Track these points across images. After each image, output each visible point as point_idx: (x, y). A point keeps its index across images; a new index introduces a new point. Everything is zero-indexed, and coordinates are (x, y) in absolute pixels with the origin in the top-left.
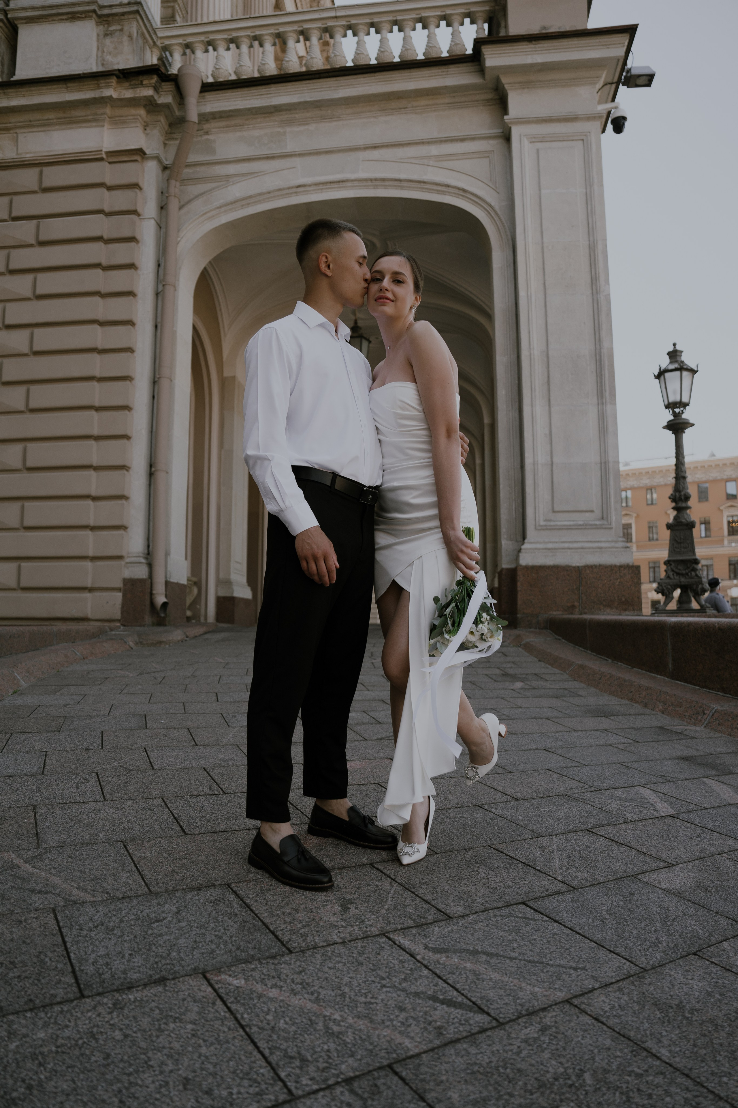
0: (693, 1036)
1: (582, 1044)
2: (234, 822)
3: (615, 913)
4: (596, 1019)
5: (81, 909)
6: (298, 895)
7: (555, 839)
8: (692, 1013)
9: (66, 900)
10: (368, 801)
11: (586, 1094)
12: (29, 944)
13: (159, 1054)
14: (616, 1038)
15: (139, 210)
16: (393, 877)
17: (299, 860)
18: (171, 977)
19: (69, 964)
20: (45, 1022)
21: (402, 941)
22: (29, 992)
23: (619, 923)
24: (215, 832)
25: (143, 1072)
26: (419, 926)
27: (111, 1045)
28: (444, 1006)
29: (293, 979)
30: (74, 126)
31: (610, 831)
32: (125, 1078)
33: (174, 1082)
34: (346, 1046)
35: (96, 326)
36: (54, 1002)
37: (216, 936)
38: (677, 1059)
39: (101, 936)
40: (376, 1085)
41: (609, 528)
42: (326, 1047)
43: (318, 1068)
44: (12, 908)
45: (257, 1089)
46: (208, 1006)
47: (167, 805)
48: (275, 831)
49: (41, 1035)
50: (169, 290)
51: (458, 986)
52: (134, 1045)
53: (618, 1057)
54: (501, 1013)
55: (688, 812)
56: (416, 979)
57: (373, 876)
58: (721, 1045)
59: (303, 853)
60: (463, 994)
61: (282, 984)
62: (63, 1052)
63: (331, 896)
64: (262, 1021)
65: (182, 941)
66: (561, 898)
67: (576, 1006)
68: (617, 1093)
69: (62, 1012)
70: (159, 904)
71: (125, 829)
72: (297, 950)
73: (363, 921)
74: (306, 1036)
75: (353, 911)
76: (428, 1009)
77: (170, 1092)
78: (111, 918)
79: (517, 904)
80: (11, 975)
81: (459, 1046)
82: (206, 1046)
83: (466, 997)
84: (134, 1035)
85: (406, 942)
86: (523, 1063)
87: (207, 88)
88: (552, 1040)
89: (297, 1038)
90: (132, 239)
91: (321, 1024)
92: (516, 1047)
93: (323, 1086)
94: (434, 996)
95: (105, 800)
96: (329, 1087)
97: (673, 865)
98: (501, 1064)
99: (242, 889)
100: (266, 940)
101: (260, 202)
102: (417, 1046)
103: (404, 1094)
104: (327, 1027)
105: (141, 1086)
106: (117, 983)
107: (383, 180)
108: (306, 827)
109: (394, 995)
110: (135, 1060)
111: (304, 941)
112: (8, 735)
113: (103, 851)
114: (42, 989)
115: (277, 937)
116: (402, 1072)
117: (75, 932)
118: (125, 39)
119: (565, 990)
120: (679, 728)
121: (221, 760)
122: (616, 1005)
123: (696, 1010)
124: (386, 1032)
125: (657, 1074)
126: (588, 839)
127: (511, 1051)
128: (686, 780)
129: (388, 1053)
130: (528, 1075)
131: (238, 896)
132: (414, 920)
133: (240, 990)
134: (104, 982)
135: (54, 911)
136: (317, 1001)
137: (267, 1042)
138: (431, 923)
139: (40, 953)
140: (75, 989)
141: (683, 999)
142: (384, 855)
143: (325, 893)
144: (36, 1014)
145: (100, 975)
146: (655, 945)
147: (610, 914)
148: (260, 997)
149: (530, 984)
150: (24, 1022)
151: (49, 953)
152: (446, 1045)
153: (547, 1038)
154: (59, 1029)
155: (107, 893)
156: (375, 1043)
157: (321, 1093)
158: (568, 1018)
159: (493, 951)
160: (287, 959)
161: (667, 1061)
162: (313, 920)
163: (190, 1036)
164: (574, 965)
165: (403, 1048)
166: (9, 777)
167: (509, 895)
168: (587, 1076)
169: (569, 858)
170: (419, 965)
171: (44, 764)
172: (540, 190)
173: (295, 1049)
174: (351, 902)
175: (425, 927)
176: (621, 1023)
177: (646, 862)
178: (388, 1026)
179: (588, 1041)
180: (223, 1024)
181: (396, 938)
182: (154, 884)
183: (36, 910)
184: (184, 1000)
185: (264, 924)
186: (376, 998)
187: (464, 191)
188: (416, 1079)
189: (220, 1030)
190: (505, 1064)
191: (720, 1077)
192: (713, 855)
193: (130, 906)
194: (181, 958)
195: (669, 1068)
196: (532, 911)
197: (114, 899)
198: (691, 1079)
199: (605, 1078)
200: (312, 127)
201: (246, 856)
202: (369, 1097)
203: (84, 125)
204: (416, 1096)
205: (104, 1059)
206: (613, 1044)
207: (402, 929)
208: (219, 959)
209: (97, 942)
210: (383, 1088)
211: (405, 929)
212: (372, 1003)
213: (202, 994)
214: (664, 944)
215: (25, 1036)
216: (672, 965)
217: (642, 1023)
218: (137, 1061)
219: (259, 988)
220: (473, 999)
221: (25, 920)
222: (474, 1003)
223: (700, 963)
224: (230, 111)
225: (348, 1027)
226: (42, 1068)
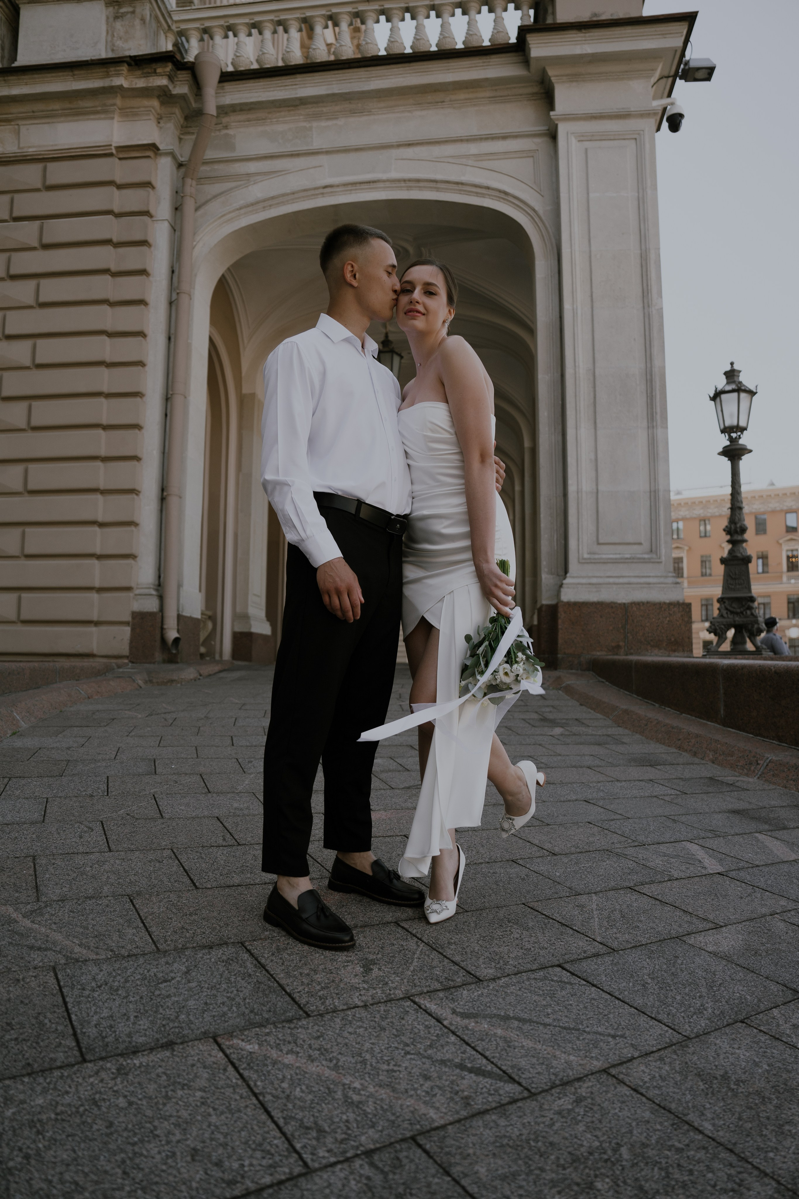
0: (738, 1109)
1: (619, 1116)
2: (249, 875)
3: (657, 977)
4: (635, 1090)
5: (84, 967)
6: (317, 955)
7: (594, 897)
8: (738, 1085)
9: (67, 958)
10: (394, 854)
11: (623, 1169)
12: (27, 1004)
13: (166, 1123)
14: (656, 1110)
15: (152, 211)
16: (420, 936)
17: (318, 918)
18: (179, 1041)
19: (70, 1026)
20: (44, 1088)
21: (428, 1005)
22: (27, 1055)
23: (662, 988)
24: (229, 886)
25: (149, 1142)
26: (446, 989)
27: (114, 1113)
28: (472, 1075)
29: (310, 1045)
30: (81, 117)
31: (654, 890)
32: (129, 1148)
33: (182, 1153)
34: (366, 1116)
35: (105, 338)
36: (54, 1066)
37: (228, 997)
38: (721, 1133)
39: (105, 996)
40: (398, 1158)
41: (658, 562)
42: (344, 1117)
43: (336, 1139)
44: (9, 966)
45: (270, 1161)
46: (219, 1073)
47: (177, 857)
48: (292, 886)
49: (40, 1101)
50: (184, 298)
51: (487, 1054)
52: (139, 1113)
53: (658, 1130)
54: (533, 1082)
55: (739, 869)
56: (442, 1046)
57: (398, 935)
58: (768, 1118)
59: (323, 910)
60: (492, 1063)
61: (298, 1049)
62: (63, 1120)
63: (352, 956)
64: (276, 1089)
65: (191, 1003)
66: (599, 960)
67: (614, 1076)
68: (656, 1169)
69: (62, 1077)
70: (167, 963)
71: (131, 882)
72: (315, 1013)
73: (387, 983)
74: (323, 1105)
75: (375, 972)
76: (455, 1078)
77: (177, 1163)
78: (115, 977)
79: (552, 966)
80: (7, 1037)
81: (487, 1117)
82: (216, 1114)
83: (496, 1066)
84: (139, 1102)
85: (432, 1007)
86: (556, 1136)
87: (226, 78)
88: (587, 1111)
89: (313, 1108)
90: (144, 243)
91: (340, 1093)
92: (548, 1119)
93: (341, 1159)
94: (461, 1064)
95: (110, 851)
96: (347, 1160)
97: (721, 927)
98: (532, 1137)
99: (257, 947)
100: (281, 1002)
101: (283, 203)
102: (442, 1118)
103: (427, 1168)
104: (346, 1096)
105: (146, 1157)
106: (122, 1046)
107: (418, 181)
108: (326, 882)
109: (419, 1062)
110: (140, 1129)
111: (323, 1004)
112: (6, 780)
113: (107, 906)
114: (41, 1052)
115: (293, 999)
116: (426, 1144)
117: (76, 992)
118: (137, 22)
119: (603, 1058)
120: (730, 779)
121: (235, 809)
122: (657, 1075)
123: (742, 1081)
124: (409, 1102)
125: (698, 1148)
126: (630, 898)
127: (544, 1123)
128: (737, 835)
129: (411, 1124)
130: (560, 1149)
131: (252, 955)
132: (441, 983)
133: (254, 1056)
134: (107, 1046)
135: (54, 969)
136: (336, 1068)
137: (282, 1112)
138: (459, 987)
139: (39, 1014)
140: (77, 1054)
141: (728, 1069)
142: (410, 912)
143: (345, 953)
144: (34, 1079)
145: (103, 1038)
146: (700, 1011)
147: (653, 979)
148: (275, 1063)
149: (565, 1053)
150: (21, 1087)
151: (49, 1015)
152: (473, 1116)
153: (582, 1110)
154: (59, 1095)
155: (112, 951)
156: (398, 1114)
157: (339, 1166)
158: (604, 1089)
159: (526, 1016)
160: (305, 1023)
161: (710, 1135)
162: (333, 981)
163: (199, 1104)
164: (612, 1032)
165: (427, 1119)
166: (7, 824)
167: (544, 956)
168: (624, 1151)
169: (608, 918)
170: (446, 1030)
171: (45, 812)
172: (588, 194)
173: (312, 1119)
174: (373, 962)
175: (453, 990)
176: (662, 1094)
177: (692, 923)
178: (411, 1096)
179: (626, 1113)
180: (234, 1092)
181: (422, 1002)
182: (162, 941)
183: (35, 968)
184: (193, 1065)
185: (280, 985)
186: (399, 1066)
187: (506, 193)
188: (440, 1152)
189: (231, 1098)
190: (537, 1137)
191: (766, 1152)
192: (764, 916)
193: (136, 965)
194: (190, 1020)
195: (712, 1142)
196: (569, 974)
197: (118, 957)
198: (735, 1154)
199: (643, 1152)
200: (341, 122)
201: (262, 912)
202: (391, 1171)
203: (92, 117)
204: (441, 1171)
205: (107, 1127)
206: (653, 1116)
207: (428, 992)
208: (231, 1022)
209: (101, 1003)
210: (405, 1161)
211: (431, 992)
212: (395, 1071)
213: (213, 1059)
214: (710, 1011)
215: (23, 1102)
216: (717, 1033)
217: (684, 1094)
218: (143, 1130)
219: (274, 1054)
220: (504, 1068)
221: (23, 979)
222: (504, 1072)
223: (748, 1031)
224: (252, 103)
225: (368, 1097)
226: (40, 1137)
